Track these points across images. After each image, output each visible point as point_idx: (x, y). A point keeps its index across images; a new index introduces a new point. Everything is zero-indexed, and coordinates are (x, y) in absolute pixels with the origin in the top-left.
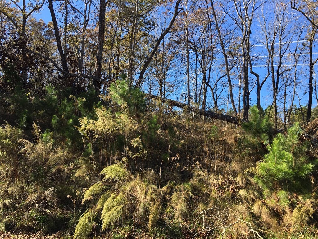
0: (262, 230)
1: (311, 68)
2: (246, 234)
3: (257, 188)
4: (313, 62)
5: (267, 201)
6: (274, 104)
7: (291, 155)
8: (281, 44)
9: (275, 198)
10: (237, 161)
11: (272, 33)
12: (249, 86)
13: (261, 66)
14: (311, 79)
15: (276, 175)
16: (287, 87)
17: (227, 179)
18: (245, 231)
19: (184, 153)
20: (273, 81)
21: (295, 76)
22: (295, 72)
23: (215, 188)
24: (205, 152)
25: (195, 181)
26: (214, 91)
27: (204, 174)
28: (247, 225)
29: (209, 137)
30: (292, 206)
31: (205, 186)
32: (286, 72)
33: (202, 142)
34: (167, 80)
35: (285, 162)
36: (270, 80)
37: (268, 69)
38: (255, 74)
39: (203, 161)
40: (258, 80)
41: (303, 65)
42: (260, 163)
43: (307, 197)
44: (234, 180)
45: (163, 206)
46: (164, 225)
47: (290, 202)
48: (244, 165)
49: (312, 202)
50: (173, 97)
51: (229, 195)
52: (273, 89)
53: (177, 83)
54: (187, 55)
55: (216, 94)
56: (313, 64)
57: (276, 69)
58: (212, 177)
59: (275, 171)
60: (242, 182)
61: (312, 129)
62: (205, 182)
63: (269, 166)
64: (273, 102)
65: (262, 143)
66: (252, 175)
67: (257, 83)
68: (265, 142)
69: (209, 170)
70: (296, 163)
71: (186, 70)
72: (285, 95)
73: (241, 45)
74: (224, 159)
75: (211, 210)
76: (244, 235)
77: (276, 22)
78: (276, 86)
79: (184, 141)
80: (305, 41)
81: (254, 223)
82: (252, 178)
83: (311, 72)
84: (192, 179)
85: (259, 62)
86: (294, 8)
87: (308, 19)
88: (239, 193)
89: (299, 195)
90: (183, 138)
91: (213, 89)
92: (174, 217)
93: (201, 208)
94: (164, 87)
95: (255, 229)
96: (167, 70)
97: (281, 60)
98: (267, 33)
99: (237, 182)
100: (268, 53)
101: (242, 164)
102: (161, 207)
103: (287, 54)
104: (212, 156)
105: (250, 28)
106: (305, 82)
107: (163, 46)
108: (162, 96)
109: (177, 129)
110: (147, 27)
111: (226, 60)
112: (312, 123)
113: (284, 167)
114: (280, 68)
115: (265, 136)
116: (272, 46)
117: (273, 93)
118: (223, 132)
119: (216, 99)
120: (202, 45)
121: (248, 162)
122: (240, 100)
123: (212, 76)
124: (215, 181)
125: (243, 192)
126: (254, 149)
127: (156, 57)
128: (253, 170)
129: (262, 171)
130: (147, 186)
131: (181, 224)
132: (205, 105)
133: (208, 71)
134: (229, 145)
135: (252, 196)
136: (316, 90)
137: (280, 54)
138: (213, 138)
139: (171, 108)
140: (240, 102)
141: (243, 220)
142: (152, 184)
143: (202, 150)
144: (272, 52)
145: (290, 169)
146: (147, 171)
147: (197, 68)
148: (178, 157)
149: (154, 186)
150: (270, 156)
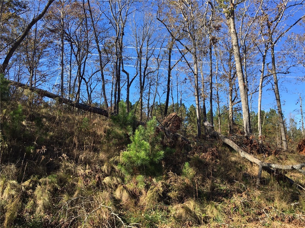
0: (121, 212)
1: (169, 73)
2: (107, 218)
3: (120, 175)
4: (171, 67)
5: (127, 186)
6: (140, 100)
7: (148, 144)
8: (148, 48)
9: (134, 182)
10: (105, 151)
11: (141, 38)
12: (121, 82)
13: (132, 66)
14: (169, 81)
15: (135, 161)
16: (151, 86)
17: (94, 168)
18: (106, 215)
19: (53, 145)
20: (141, 80)
21: (157, 78)
22: (157, 74)
23: (82, 178)
24: (74, 143)
25: (61, 173)
26: (88, 84)
27: (71, 165)
28: (109, 209)
29: (80, 129)
30: (147, 187)
31: (71, 177)
32: (151, 73)
33: (72, 134)
34: (39, 69)
35: (143, 150)
36: (137, 79)
37: (137, 70)
38: (126, 73)
39: (72, 152)
40: (128, 78)
41: (164, 69)
42: (123, 152)
43: (159, 179)
44: (101, 169)
45: (23, 201)
46: (23, 221)
47: (145, 185)
48: (110, 154)
49: (162, 183)
50: (45, 87)
51: (95, 184)
52: (140, 87)
53: (50, 73)
54: (61, 45)
55: (90, 88)
56: (171, 69)
57: (143, 70)
58: (79, 167)
59: (135, 159)
60: (108, 170)
61: (167, 122)
62: (72, 173)
63: (131, 155)
64: (140, 98)
65: (127, 135)
66: (116, 163)
67: (127, 80)
68: (129, 133)
69: (77, 161)
70: (152, 150)
71: (60, 61)
72: (149, 93)
73: (115, 44)
74: (92, 149)
75: (75, 199)
76: (105, 219)
77: (145, 29)
78: (142, 85)
79: (53, 132)
80: (166, 49)
81: (115, 206)
82: (117, 165)
83: (169, 76)
84: (59, 171)
85: (130, 63)
86: (159, 20)
87: (169, 31)
88: (104, 180)
89: (153, 178)
90: (52, 130)
91: (88, 82)
92: (35, 211)
93: (65, 199)
94: (35, 76)
95: (115, 212)
96: (39, 59)
97: (147, 62)
98: (137, 38)
99: (103, 170)
100: (138, 55)
101: (108, 154)
102: (20, 203)
103: (152, 58)
104: (81, 147)
105: (123, 30)
106: (165, 83)
107: (36, 32)
108: (32, 85)
109: (47, 120)
110: (17, 9)
111: (100, 56)
112: (168, 117)
113: (142, 154)
114: (147, 69)
115: (130, 128)
116: (141, 50)
117: (139, 91)
118: (94, 124)
119: (90, 92)
120: (78, 38)
121: (114, 152)
122: (112, 95)
123: (87, 70)
124: (82, 171)
125: (107, 180)
126: (120, 140)
127: (27, 43)
128: (117, 158)
129: (125, 159)
130: (5, 182)
131: (43, 218)
132: (79, 97)
133: (83, 64)
134: (98, 136)
135: (115, 182)
136: (172, 91)
137: (147, 57)
138: (84, 129)
139: (41, 98)
140: (112, 97)
141: (106, 205)
142: (11, 179)
143: (71, 141)
144: (141, 54)
145: (147, 156)
146: (7, 165)
147: (72, 60)
148: (44, 149)
149: (14, 182)
150: (132, 145)
